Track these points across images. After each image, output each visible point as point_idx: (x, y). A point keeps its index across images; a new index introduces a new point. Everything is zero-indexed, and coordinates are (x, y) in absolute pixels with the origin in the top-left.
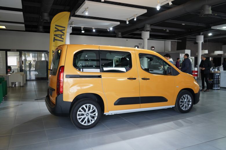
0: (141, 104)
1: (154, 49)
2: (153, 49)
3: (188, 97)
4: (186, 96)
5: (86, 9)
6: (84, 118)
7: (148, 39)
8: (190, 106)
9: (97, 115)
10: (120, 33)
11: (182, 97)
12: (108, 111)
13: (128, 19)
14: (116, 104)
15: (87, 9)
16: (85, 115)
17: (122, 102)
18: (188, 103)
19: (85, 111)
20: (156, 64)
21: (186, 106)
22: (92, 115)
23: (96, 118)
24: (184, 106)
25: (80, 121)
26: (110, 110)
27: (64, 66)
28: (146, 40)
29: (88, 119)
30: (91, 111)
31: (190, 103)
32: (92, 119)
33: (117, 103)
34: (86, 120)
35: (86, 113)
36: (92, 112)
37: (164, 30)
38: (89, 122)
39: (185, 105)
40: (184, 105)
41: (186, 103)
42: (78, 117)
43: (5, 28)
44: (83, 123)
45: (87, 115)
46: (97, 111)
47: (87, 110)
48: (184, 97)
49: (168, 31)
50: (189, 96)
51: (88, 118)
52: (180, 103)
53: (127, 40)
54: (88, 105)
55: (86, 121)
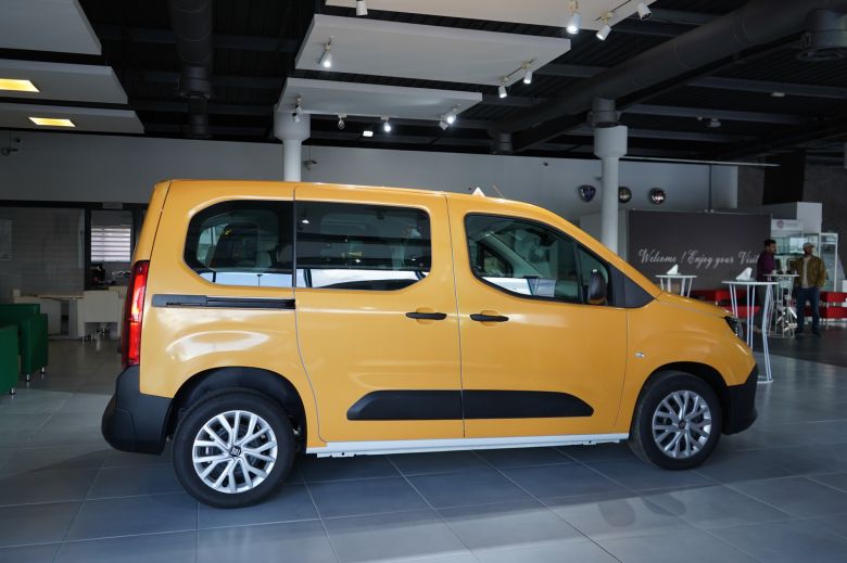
0: (467, 421)
1: (661, 201)
2: (660, 198)
3: (691, 401)
4: (682, 398)
5: (325, 45)
6: (222, 466)
7: (621, 159)
8: (703, 439)
9: (274, 454)
10: (506, 138)
11: (664, 401)
12: (324, 442)
13: (507, 79)
14: (353, 416)
15: (328, 47)
16: (226, 454)
17: (381, 407)
18: (696, 427)
19: (225, 437)
20: (662, 259)
21: (683, 440)
22: (256, 452)
23: (269, 469)
24: (676, 440)
25: (203, 475)
26: (332, 438)
27: (148, 262)
28: (613, 163)
29: (235, 471)
30: (249, 436)
31: (707, 429)
32: (254, 470)
33: (359, 409)
34: (228, 471)
35: (229, 446)
36: (253, 441)
37: (700, 118)
38: (240, 480)
39: (678, 433)
40: (672, 435)
41: (681, 428)
42: (197, 460)
43: (71, 125)
44: (216, 485)
45: (235, 451)
46: (274, 438)
47: (233, 432)
48: (672, 402)
49: (715, 124)
50: (697, 398)
51: (238, 466)
52: (655, 427)
53: (546, 165)
54: (238, 414)
55: (227, 478)
